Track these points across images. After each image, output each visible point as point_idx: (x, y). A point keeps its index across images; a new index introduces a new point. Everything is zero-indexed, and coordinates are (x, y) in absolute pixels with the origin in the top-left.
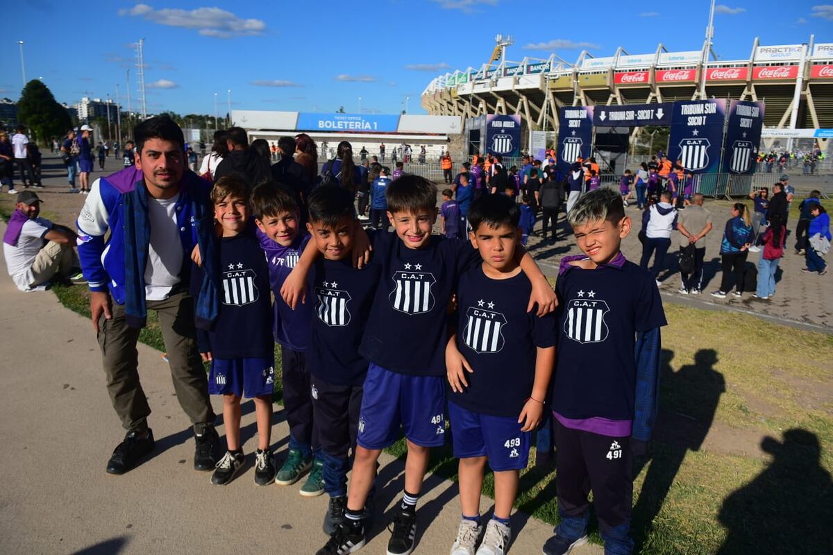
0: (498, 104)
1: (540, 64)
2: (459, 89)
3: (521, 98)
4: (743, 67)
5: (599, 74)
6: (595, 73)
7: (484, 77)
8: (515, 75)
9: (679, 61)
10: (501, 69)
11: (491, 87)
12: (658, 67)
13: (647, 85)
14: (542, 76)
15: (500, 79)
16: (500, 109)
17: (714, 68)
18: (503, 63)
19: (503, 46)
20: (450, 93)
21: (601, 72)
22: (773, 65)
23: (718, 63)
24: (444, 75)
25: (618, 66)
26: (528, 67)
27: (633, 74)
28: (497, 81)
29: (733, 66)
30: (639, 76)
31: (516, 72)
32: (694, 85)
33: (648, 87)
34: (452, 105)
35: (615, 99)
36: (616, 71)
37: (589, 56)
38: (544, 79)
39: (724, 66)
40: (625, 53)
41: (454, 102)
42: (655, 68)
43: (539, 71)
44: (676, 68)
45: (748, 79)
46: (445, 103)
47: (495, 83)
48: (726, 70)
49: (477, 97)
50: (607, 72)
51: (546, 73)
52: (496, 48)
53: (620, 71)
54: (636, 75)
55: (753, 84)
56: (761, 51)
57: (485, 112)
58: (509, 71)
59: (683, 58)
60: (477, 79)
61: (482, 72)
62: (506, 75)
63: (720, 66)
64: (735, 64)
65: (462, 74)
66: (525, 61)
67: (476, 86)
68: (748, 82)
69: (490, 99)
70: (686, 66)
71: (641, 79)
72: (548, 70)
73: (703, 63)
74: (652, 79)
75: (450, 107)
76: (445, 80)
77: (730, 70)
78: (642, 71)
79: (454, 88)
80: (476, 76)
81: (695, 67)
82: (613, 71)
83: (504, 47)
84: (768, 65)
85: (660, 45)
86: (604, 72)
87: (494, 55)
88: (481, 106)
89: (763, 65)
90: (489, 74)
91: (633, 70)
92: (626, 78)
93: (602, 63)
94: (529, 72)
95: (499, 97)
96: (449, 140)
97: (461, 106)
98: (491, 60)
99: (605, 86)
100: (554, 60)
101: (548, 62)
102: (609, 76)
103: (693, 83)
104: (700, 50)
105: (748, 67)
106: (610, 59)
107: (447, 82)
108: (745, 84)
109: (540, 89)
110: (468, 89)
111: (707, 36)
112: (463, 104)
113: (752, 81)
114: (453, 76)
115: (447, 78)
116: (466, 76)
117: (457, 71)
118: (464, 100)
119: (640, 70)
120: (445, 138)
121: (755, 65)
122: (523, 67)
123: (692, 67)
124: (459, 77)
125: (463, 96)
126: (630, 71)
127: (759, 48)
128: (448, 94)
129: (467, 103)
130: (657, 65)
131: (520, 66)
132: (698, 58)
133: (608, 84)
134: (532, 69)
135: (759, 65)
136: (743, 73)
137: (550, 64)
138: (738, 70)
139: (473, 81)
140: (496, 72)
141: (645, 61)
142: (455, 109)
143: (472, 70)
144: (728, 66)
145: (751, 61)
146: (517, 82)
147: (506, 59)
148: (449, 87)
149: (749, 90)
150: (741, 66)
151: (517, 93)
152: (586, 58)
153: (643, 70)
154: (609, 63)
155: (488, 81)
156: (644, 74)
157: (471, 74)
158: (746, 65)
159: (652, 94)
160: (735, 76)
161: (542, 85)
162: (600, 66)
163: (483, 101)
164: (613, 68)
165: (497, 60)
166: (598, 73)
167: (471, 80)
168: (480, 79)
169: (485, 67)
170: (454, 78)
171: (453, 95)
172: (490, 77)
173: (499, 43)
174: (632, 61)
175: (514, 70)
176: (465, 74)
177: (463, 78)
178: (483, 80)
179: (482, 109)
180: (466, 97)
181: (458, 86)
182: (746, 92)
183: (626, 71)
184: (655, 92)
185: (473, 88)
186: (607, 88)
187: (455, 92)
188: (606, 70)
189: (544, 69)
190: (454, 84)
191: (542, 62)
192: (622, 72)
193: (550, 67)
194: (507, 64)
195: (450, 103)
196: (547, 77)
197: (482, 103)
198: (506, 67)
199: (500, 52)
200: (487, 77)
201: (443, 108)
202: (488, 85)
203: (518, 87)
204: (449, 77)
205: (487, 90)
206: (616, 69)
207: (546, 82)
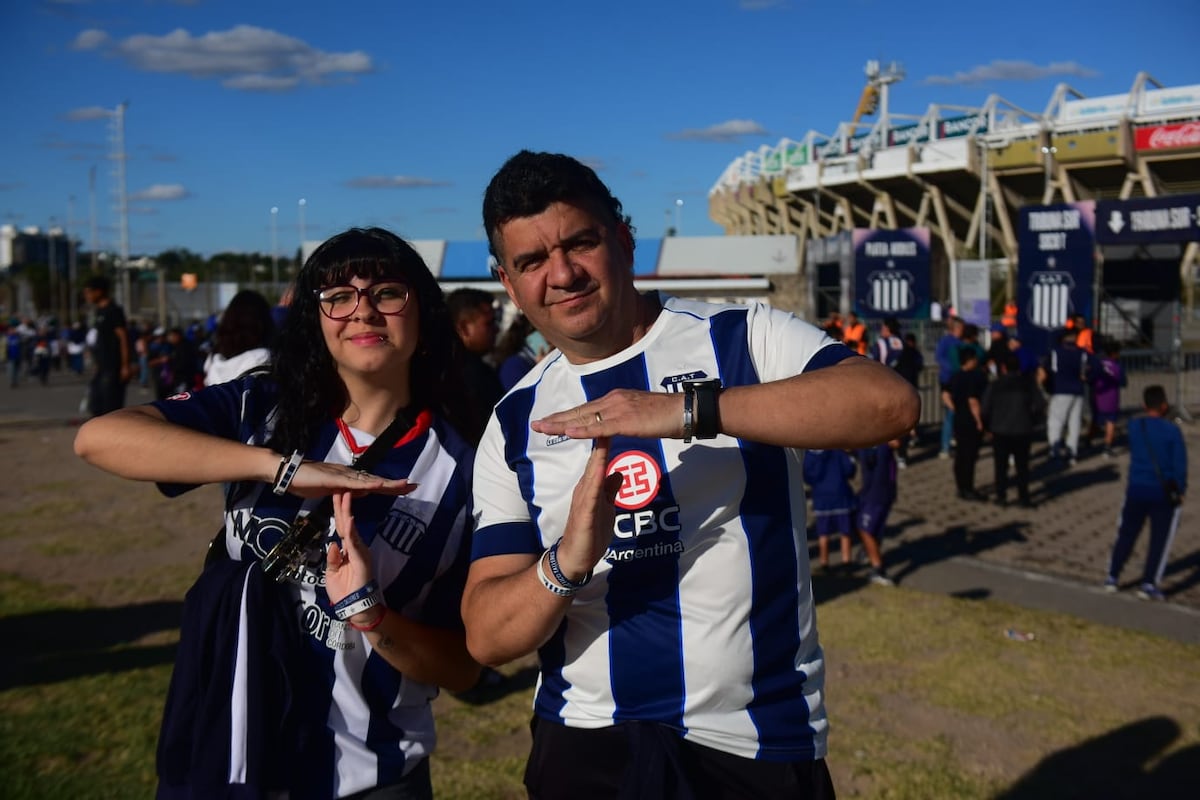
0: (878, 207)
1: (966, 118)
2: (790, 178)
3: (928, 191)
5: (1101, 133)
6: (1090, 130)
7: (844, 150)
8: (912, 144)
10: (879, 133)
11: (861, 170)
14: (972, 142)
15: (878, 154)
16: (882, 216)
18: (884, 119)
19: (881, 83)
20: (770, 187)
21: (1103, 129)
24: (755, 151)
25: (1140, 112)
26: (940, 125)
27: (1177, 128)
28: (872, 157)
30: (1190, 131)
31: (914, 137)
34: (776, 212)
35: (1138, 185)
36: (1138, 124)
37: (1073, 95)
38: (977, 150)
40: (1153, 84)
41: (781, 206)
43: (964, 133)
46: (761, 210)
47: (869, 163)
49: (831, 194)
50: (1116, 127)
51: (981, 136)
52: (868, 89)
53: (1146, 124)
54: (1184, 129)
57: (848, 225)
58: (897, 137)
60: (829, 156)
61: (838, 141)
62: (891, 143)
65: (796, 147)
66: (933, 114)
67: (827, 171)
69: (859, 195)
72: (984, 130)
75: (773, 217)
76: (758, 161)
78: (1195, 120)
79: (779, 176)
80: (826, 150)
82: (1130, 124)
83: (884, 87)
86: (1111, 128)
87: (863, 104)
88: (839, 211)
90: (855, 144)
91: (1176, 121)
92: (1162, 138)
93: (1103, 109)
94: (941, 134)
95: (878, 192)
96: (771, 289)
97: (796, 214)
98: (857, 113)
99: (1114, 157)
100: (996, 107)
101: (983, 111)
102: (1121, 135)
106: (1122, 99)
107: (763, 165)
109: (969, 170)
110: (810, 177)
112: (800, 208)
114: (776, 151)
115: (762, 157)
116: (805, 150)
117: (785, 142)
118: (802, 201)
119: (1191, 119)
120: (763, 284)
122: (928, 125)
124: (791, 150)
125: (799, 193)
126: (1169, 121)
128: (767, 191)
129: (809, 206)
131: (922, 123)
133: (1121, 151)
137: (987, 116)
139: (821, 159)
140: (869, 138)
142: (782, 220)
143: (817, 138)
146: (916, 158)
147: (891, 110)
148: (768, 174)
151: (919, 180)
152: (1068, 99)
154: (1120, 108)
155: (853, 159)
157: (815, 146)
161: (972, 162)
162: (1099, 115)
163: (844, 201)
164: (1131, 118)
165: (869, 113)
166: (1096, 130)
167: (815, 157)
168: (836, 155)
169: (844, 130)
170: (778, 157)
171: (778, 191)
172: (856, 151)
173: (873, 78)
174: (1171, 100)
175: (908, 134)
176: (801, 145)
177: (798, 156)
178: (842, 156)
179: (841, 219)
180: (806, 194)
181: (788, 172)
183: (1159, 122)
185: (821, 174)
186: (1119, 162)
187: (782, 185)
188: (1114, 123)
189: (973, 129)
190: (778, 169)
191: (969, 113)
192: (1150, 126)
193: (987, 123)
194: (893, 121)
195: (771, 209)
196: (983, 144)
197: (842, 206)
198: (891, 127)
199: (875, 97)
200: (851, 151)
201: (756, 220)
202: (852, 167)
203: (919, 168)
204: (768, 155)
205: (852, 177)
206: (1139, 120)
207: (980, 154)
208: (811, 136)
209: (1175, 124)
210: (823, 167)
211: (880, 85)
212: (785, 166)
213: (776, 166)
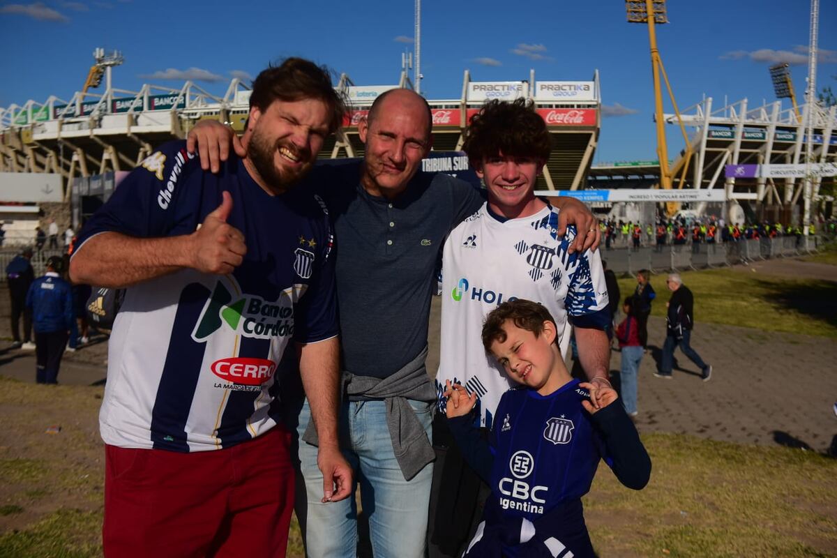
0: (106, 156)
1: (170, 96)
2: (36, 130)
3: (143, 147)
4: (455, 109)
7: (78, 112)
8: (130, 111)
10: (105, 101)
11: (92, 128)
14: (174, 113)
15: (105, 118)
16: (109, 163)
18: (109, 92)
19: (107, 65)
26: (151, 99)
28: (100, 119)
31: (132, 107)
34: (24, 156)
38: (178, 120)
41: (28, 151)
43: (168, 107)
45: (463, 125)
46: (11, 153)
47: (98, 123)
48: (434, 113)
49: (68, 144)
51: (180, 110)
52: (93, 68)
56: (474, 89)
57: (83, 169)
58: (119, 105)
61: (73, 105)
62: (114, 110)
64: (444, 104)
65: (40, 108)
66: (145, 91)
67: (65, 127)
69: (92, 147)
72: (183, 106)
75: (21, 159)
83: (109, 69)
87: (90, 79)
88: (75, 158)
90: (86, 109)
94: (152, 107)
95: (105, 145)
96: (41, 214)
97: (40, 158)
98: (86, 85)
101: (182, 93)
105: (461, 109)
107: (13, 120)
108: (460, 131)
109: (173, 133)
110: (51, 130)
112: (45, 154)
118: (45, 148)
120: (35, 209)
122: (142, 98)
125: (44, 142)
129: (51, 153)
131: (138, 96)
134: (157, 102)
135: (474, 106)
137: (184, 95)
140: (98, 105)
142: (30, 161)
144: (435, 107)
145: (463, 100)
146: (134, 122)
147: (113, 86)
151: (136, 138)
155: (86, 119)
161: (174, 127)
163: (79, 150)
165: (95, 87)
167: (56, 117)
169: (78, 97)
171: (26, 140)
172: (88, 113)
173: (100, 61)
175: (127, 104)
179: (77, 163)
180: (52, 144)
181: (34, 126)
189: (176, 104)
191: (171, 93)
193: (185, 100)
194: (115, 93)
195: (20, 153)
196: (183, 116)
197: (78, 155)
198: (114, 98)
199: (100, 76)
200: (84, 114)
201: (9, 163)
202: (84, 125)
203: (135, 129)
205: (85, 132)
207: (181, 123)
208: (52, 100)
210: (62, 124)
211: (104, 67)
212: (30, 121)
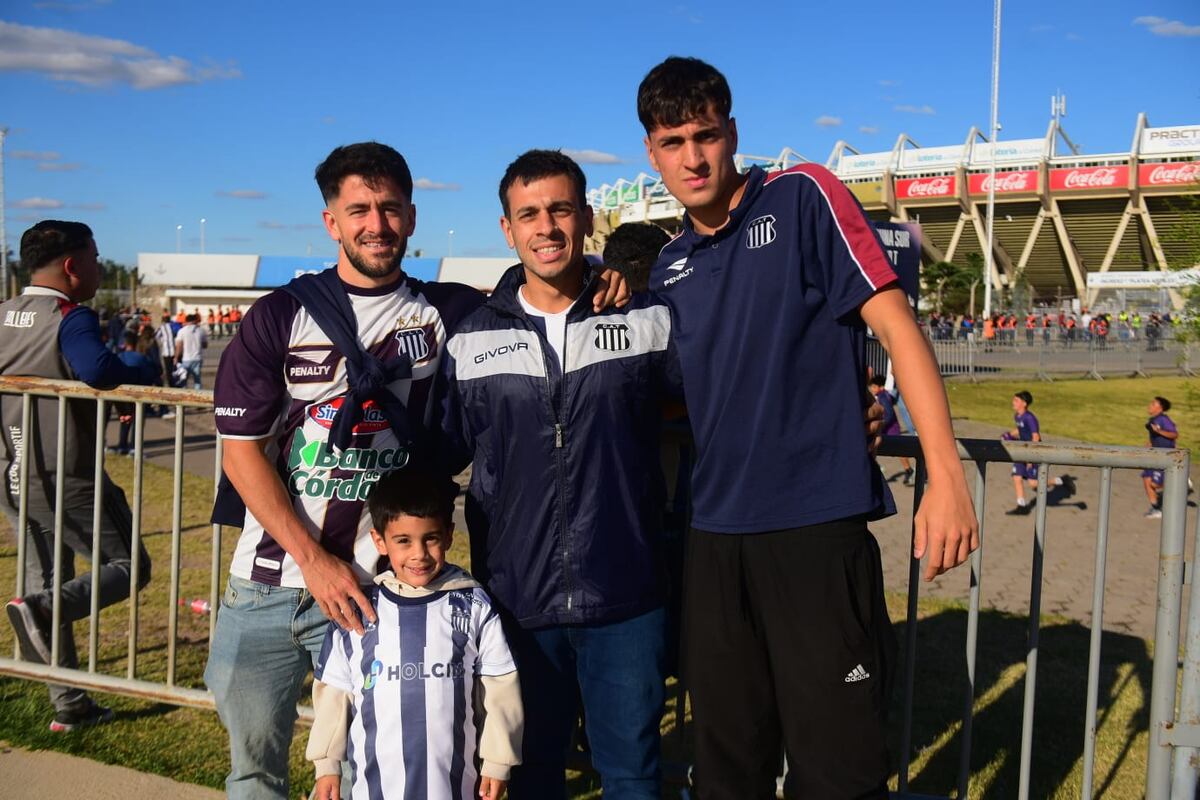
2: (623, 213)
4: (1122, 165)
5: (869, 182)
6: (861, 180)
9: (1009, 156)
12: (971, 168)
13: (953, 200)
17: (1070, 168)
20: (608, 220)
21: (871, 180)
22: (1174, 160)
23: (1078, 160)
24: (598, 188)
25: (901, 167)
27: (929, 181)
29: (1103, 163)
30: (939, 184)
32: (1037, 199)
33: (956, 203)
36: (899, 177)
37: (850, 151)
39: (1088, 165)
40: (912, 144)
42: (966, 171)
44: (1003, 170)
45: (1132, 186)
48: (1091, 172)
50: (881, 179)
53: (904, 177)
54: (934, 182)
55: (1142, 195)
56: (1152, 137)
59: (1014, 152)
60: (655, 195)
63: (1081, 165)
64: (1106, 160)
65: (629, 186)
68: (1130, 192)
70: (1020, 165)
71: (943, 190)
73: (1050, 159)
74: (961, 189)
76: (599, 196)
77: (1100, 171)
78: (943, 175)
79: (615, 210)
80: (653, 190)
81: (1036, 167)
82: (893, 177)
84: (1164, 160)
85: (973, 129)
86: (877, 179)
89: (1156, 160)
91: (928, 175)
92: (916, 189)
93: (873, 163)
99: (879, 204)
100: (789, 158)
102: (884, 184)
103: (1035, 195)
104: (1044, 136)
105: (1130, 164)
106: (886, 156)
108: (1127, 195)
110: (639, 212)
111: (1053, 113)
113: (1139, 190)
114: (613, 189)
115: (603, 194)
116: (636, 188)
117: (621, 182)
119: (939, 174)
121: (1142, 161)
123: (1031, 168)
124: (625, 190)
126: (922, 175)
127: (1148, 132)
128: (606, 223)
130: (969, 164)
132: (1040, 150)
133: (884, 200)
135: (1149, 160)
136: (1122, 177)
138: (1113, 171)
139: (648, 198)
141: (948, 157)
143: (647, 178)
144: (1095, 164)
145: (1133, 154)
148: (606, 209)
149: (1136, 205)
150: (1118, 163)
152: (845, 155)
153: (946, 174)
154: (885, 163)
156: (947, 181)
157: (645, 186)
158: (1125, 162)
159: (963, 216)
160: (1108, 180)
162: (869, 168)
164: (893, 171)
166: (866, 180)
167: (644, 195)
168: (660, 194)
170: (615, 193)
174: (926, 158)
176: (633, 185)
177: (631, 194)
178: (666, 195)
182: (1130, 208)
183: (916, 176)
184: (968, 212)
185: (648, 211)
186: (884, 207)
187: (617, 218)
188: (880, 175)
190: (616, 205)
192: (908, 179)
202: (672, 205)
204: (608, 191)
205: (672, 213)
206: (898, 173)
208: (641, 177)
209: (927, 178)
210: (650, 204)
213: (614, 202)
